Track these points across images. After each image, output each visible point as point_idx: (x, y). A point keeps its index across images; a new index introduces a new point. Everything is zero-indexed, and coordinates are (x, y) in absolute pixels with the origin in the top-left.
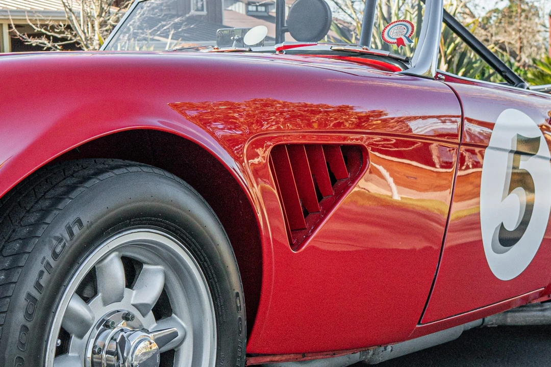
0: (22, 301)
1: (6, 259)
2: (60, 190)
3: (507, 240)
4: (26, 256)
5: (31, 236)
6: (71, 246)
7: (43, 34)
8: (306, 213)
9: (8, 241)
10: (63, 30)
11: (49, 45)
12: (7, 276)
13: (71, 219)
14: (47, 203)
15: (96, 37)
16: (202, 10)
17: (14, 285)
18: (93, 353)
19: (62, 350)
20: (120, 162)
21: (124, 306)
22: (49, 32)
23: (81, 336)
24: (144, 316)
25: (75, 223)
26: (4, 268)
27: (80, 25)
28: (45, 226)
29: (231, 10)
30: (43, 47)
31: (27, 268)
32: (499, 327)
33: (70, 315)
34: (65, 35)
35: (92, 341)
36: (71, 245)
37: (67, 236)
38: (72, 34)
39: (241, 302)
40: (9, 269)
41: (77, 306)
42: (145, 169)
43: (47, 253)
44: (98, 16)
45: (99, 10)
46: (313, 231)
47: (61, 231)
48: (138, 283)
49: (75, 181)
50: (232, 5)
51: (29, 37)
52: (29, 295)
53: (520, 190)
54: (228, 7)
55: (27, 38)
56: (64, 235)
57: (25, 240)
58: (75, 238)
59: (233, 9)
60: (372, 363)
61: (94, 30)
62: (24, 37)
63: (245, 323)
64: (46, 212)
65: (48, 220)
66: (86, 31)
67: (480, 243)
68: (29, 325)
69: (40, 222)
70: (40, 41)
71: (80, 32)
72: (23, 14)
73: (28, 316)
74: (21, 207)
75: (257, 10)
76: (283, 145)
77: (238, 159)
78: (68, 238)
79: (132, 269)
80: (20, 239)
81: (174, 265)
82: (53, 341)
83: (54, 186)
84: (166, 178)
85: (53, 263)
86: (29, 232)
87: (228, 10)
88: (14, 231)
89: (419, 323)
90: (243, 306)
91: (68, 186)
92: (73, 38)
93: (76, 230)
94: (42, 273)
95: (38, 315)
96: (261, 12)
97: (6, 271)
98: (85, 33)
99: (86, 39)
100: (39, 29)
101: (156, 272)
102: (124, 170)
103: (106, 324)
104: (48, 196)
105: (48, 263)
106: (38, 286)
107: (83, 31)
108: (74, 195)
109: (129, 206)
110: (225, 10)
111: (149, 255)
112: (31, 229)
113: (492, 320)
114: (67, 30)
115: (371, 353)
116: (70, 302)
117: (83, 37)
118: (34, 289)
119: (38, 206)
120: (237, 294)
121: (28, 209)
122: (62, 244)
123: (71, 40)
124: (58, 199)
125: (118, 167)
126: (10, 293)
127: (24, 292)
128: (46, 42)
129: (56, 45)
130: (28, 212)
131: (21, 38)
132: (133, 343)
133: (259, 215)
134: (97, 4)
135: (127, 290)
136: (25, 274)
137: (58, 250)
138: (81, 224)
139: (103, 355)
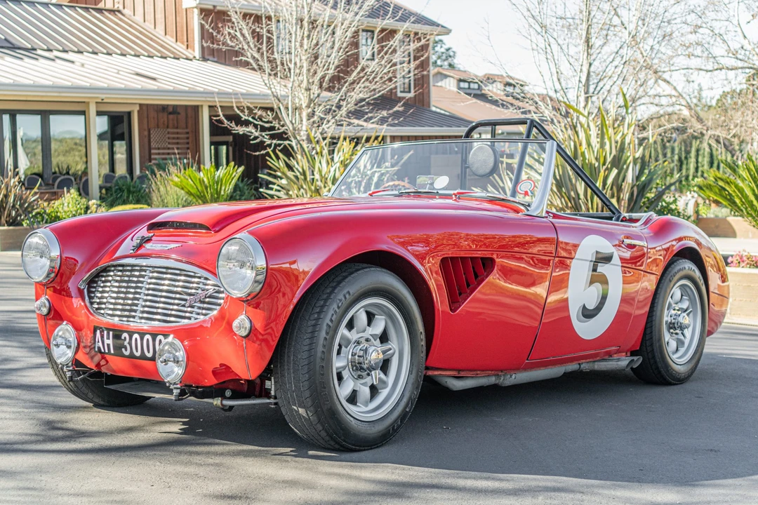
0: (325, 327)
1: (318, 308)
2: (340, 278)
3: (588, 314)
4: (327, 307)
5: (328, 298)
7: (251, 123)
8: (460, 294)
9: (318, 300)
10: (271, 119)
11: (257, 134)
12: (318, 316)
13: (345, 291)
14: (335, 284)
15: (304, 128)
16: (410, 92)
17: (321, 320)
18: (352, 355)
19: (339, 353)
20: (365, 265)
21: (366, 335)
22: (256, 120)
23: (346, 347)
24: (375, 340)
25: (347, 293)
26: (317, 312)
27: (288, 115)
28: (335, 294)
29: (441, 86)
30: (251, 136)
31: (327, 312)
32: (591, 371)
33: (343, 337)
34: (272, 125)
35: (351, 351)
36: (345, 303)
37: (343, 299)
38: (279, 124)
39: (423, 337)
40: (319, 312)
41: (346, 332)
42: (378, 269)
43: (335, 306)
44: (306, 106)
45: (307, 101)
46: (463, 303)
47: (341, 297)
48: (373, 324)
50: (442, 80)
51: (237, 126)
52: (327, 324)
53: (598, 285)
54: (438, 82)
55: (235, 126)
57: (326, 300)
58: (347, 300)
59: (444, 85)
60: (503, 385)
61: (301, 120)
62: (231, 125)
63: (425, 348)
64: (334, 288)
65: (336, 291)
66: (294, 122)
67: (569, 317)
68: (327, 337)
69: (332, 292)
70: (248, 130)
71: (288, 122)
72: (230, 96)
73: (327, 333)
75: (469, 88)
76: (447, 258)
77: (422, 265)
79: (370, 317)
80: (323, 299)
81: (390, 316)
82: (336, 347)
84: (387, 273)
85: (337, 310)
87: (437, 86)
88: (320, 296)
89: (527, 360)
90: (424, 339)
91: (344, 276)
92: (280, 128)
93: (347, 296)
94: (333, 315)
95: (331, 333)
96: (474, 89)
97: (318, 314)
98: (293, 124)
99: (294, 129)
100: (247, 118)
101: (381, 319)
102: (368, 269)
103: (358, 343)
104: (335, 280)
105: (335, 311)
106: (331, 320)
107: (291, 122)
108: (346, 280)
109: (370, 287)
110: (434, 86)
111: (378, 310)
112: (328, 295)
113: (586, 366)
114: (275, 120)
115: (502, 379)
116: (343, 330)
117: (291, 127)
118: (330, 322)
119: (331, 285)
120: (421, 333)
122: (342, 302)
123: (279, 129)
124: (339, 283)
125: (366, 268)
126: (319, 323)
127: (325, 323)
128: (253, 131)
129: (263, 134)
130: (326, 287)
131: (228, 127)
132: (371, 351)
133: (434, 295)
134: (305, 95)
135: (368, 327)
136: (326, 315)
137: (340, 305)
138: (349, 294)
139: (356, 357)
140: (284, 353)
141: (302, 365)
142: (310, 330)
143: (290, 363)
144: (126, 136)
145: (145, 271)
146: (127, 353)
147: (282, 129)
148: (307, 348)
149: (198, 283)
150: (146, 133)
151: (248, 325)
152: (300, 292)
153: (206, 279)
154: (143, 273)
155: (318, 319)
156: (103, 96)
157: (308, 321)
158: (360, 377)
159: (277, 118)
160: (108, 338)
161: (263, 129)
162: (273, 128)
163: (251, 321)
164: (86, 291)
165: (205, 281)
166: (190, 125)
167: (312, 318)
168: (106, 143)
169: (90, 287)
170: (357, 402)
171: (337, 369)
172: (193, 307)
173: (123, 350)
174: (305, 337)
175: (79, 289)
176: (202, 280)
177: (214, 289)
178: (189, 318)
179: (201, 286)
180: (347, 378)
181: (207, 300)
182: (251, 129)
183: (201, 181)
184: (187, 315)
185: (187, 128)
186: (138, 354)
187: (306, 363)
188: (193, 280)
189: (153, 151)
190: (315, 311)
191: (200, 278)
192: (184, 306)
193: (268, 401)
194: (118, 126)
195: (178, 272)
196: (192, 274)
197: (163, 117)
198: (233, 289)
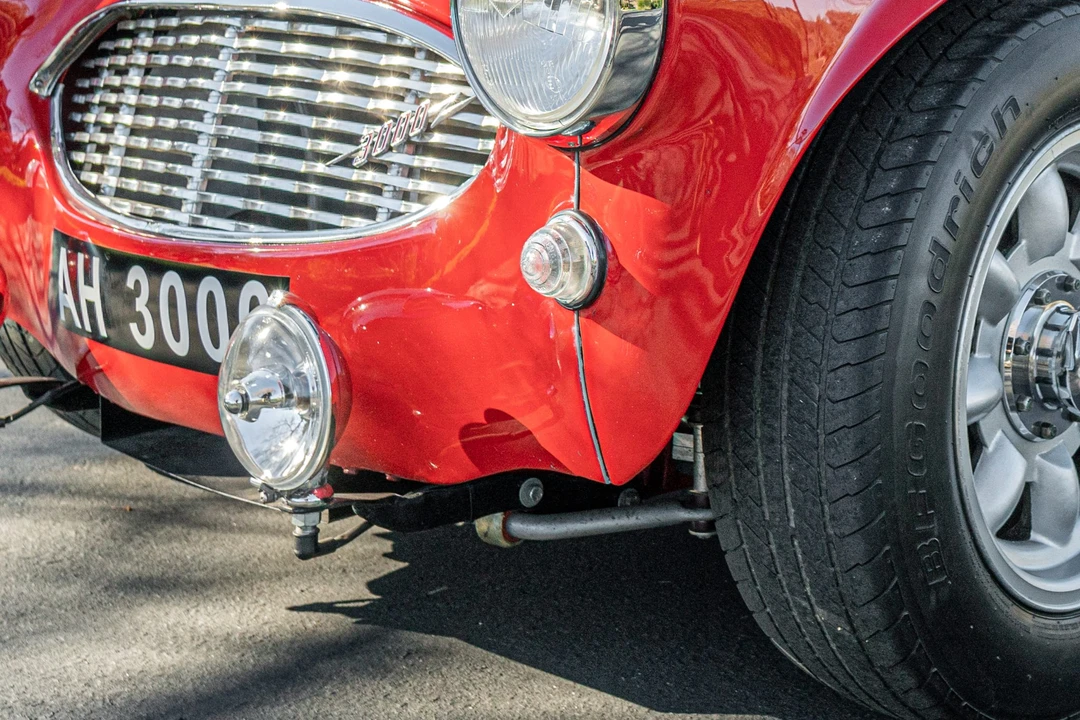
0: (924, 255)
1: (891, 173)
2: (974, 44)
4: (929, 169)
5: (934, 130)
6: (1002, 149)
9: (888, 139)
12: (896, 208)
13: (999, 100)
14: (955, 69)
17: (910, 224)
18: (1016, 352)
21: (1060, 264)
23: (995, 322)
25: (1007, 107)
26: (887, 190)
28: (959, 112)
31: (931, 191)
37: (994, 130)
40: (897, 194)
43: (963, 164)
47: (984, 122)
49: (999, 28)
52: (936, 243)
56: (990, 129)
57: (924, 138)
58: (1008, 135)
64: (957, 86)
65: (963, 101)
68: (935, 300)
69: (948, 103)
73: (935, 283)
74: (902, 75)
78: (997, 136)
80: (913, 136)
83: (960, 36)
85: (972, 181)
86: (929, 123)
88: (897, 120)
91: (988, 36)
93: (1008, 118)
94: (956, 200)
95: (950, 281)
97: (894, 198)
103: (1035, 298)
104: (953, 54)
105: (966, 182)
106: (950, 226)
108: (1002, 52)
112: (933, 117)
118: (944, 233)
119: (938, 74)
121: (917, 79)
122: (988, 145)
124: (975, 62)
126: (902, 241)
127: (927, 238)
130: (920, 84)
135: (1068, 234)
136: (928, 205)
137: (982, 158)
138: (1016, 109)
139: (1033, 356)
140: (751, 369)
141: (831, 426)
142: (861, 271)
143: (776, 415)
145: (220, 30)
146: (146, 342)
148: (850, 352)
149: (404, 74)
151: (588, 251)
152: (816, 110)
153: (433, 57)
154: (214, 39)
155: (895, 223)
157: (850, 232)
158: (1042, 430)
160: (88, 282)
163: (600, 239)
164: (56, 101)
165: (427, 65)
167: (868, 220)
169: (71, 90)
170: (1029, 528)
171: (970, 415)
172: (383, 167)
173: (133, 327)
174: (841, 305)
175: (33, 99)
176: (419, 62)
177: (463, 96)
178: (370, 212)
179: (414, 84)
180: (999, 446)
181: (437, 138)
184: (363, 198)
186: (181, 348)
187: (848, 419)
188: (384, 60)
190: (877, 189)
191: (410, 51)
192: (347, 162)
193: (683, 515)
195: (330, 31)
196: (381, 38)
198: (523, 101)
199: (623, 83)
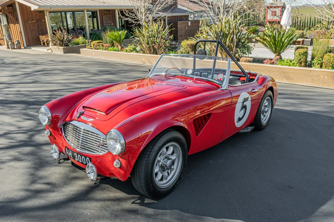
7: (129, 17)
10: (134, 16)
11: (131, 20)
15: (144, 18)
21: (166, 155)
27: (139, 14)
30: (129, 21)
45: (144, 10)
48: (168, 151)
61: (143, 16)
71: (139, 17)
88: (148, 150)
100: (127, 15)
107: (140, 17)
117: (140, 18)
128: (130, 19)
129: (132, 20)
139: (163, 165)
144: (96, 17)
146: (77, 160)
147: (138, 18)
149: (100, 138)
150: (101, 17)
151: (119, 164)
156: (88, 8)
158: (164, 171)
159: (136, 15)
160: (70, 152)
161: (132, 19)
162: (135, 18)
163: (121, 163)
164: (63, 129)
166: (113, 14)
168: (91, 19)
171: (155, 173)
172: (99, 147)
173: (75, 158)
175: (60, 127)
178: (99, 152)
179: (102, 139)
180: (159, 174)
181: (104, 145)
182: (129, 18)
183: (116, 36)
184: (98, 150)
185: (112, 15)
189: (104, 22)
192: (96, 146)
194: (94, 14)
197: (106, 12)
199: (122, 150)
